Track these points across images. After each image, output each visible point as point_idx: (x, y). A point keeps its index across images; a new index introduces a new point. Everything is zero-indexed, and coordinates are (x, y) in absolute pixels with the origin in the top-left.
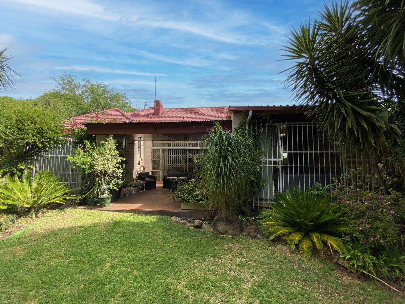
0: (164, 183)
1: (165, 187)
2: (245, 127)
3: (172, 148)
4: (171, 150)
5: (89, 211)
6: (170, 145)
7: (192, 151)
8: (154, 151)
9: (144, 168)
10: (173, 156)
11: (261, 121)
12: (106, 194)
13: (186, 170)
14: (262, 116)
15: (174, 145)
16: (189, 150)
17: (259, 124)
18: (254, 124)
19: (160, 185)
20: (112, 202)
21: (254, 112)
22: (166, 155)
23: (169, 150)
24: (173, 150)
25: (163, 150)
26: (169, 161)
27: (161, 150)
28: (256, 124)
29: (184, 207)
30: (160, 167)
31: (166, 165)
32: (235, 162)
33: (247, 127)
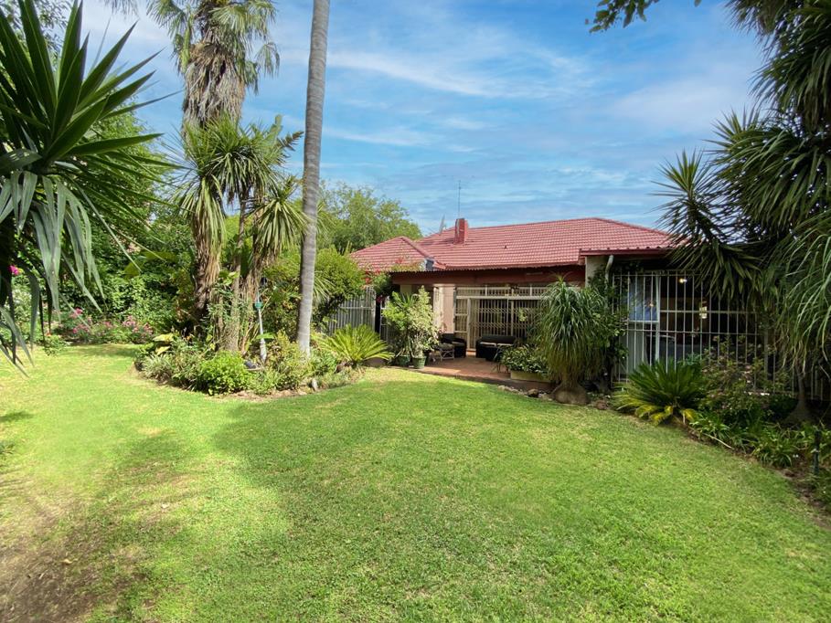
0: (477, 352)
1: (477, 356)
2: (603, 276)
3: (486, 297)
4: (484, 300)
5: (405, 371)
6: (482, 293)
7: (519, 303)
8: (457, 302)
9: (445, 327)
10: (486, 310)
11: (627, 268)
12: (421, 355)
13: (509, 333)
14: (629, 262)
15: (490, 293)
16: (515, 301)
17: (625, 272)
18: (617, 273)
19: (471, 353)
20: (426, 365)
21: (616, 257)
22: (477, 309)
23: (481, 300)
24: (487, 300)
25: (473, 301)
26: (482, 318)
27: (469, 301)
28: (619, 273)
29: (514, 376)
30: (468, 326)
31: (476, 322)
32: (579, 324)
33: (607, 277)
